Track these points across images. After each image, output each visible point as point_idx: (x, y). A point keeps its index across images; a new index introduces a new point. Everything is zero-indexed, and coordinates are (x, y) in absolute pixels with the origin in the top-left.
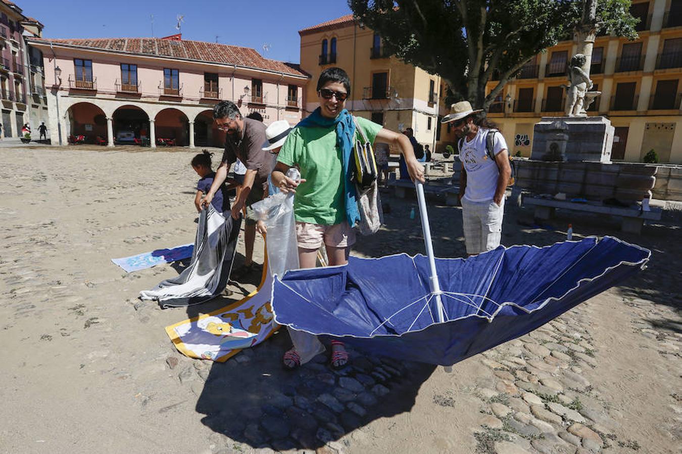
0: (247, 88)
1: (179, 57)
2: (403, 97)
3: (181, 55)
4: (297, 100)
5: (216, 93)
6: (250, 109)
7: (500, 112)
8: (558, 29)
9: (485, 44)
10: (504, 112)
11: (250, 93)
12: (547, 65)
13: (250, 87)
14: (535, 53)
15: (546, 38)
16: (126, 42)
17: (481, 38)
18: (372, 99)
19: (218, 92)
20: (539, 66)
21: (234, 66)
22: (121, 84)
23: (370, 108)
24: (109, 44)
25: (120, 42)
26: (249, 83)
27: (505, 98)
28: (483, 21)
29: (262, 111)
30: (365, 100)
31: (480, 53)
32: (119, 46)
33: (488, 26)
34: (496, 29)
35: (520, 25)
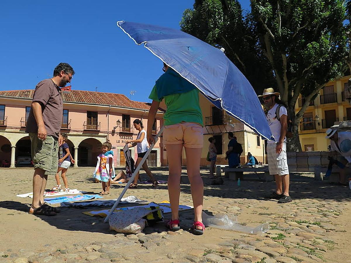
0: (119, 121)
1: (70, 101)
2: (236, 123)
3: (70, 100)
4: (156, 129)
5: (96, 125)
6: (121, 137)
7: (313, 129)
8: (339, 64)
9: (289, 79)
10: (315, 129)
11: (121, 125)
12: (342, 93)
13: (121, 121)
14: (326, 82)
15: (332, 71)
16: (31, 92)
17: (285, 75)
18: (213, 125)
19: (97, 125)
20: (336, 94)
21: (109, 106)
22: (25, 121)
23: (212, 132)
24: (19, 94)
25: (27, 92)
26: (120, 118)
27: (315, 118)
28: (285, 63)
29: (130, 138)
30: (207, 127)
31: (287, 85)
32: (26, 95)
33: (288, 67)
34: (295, 67)
35: (310, 63)
